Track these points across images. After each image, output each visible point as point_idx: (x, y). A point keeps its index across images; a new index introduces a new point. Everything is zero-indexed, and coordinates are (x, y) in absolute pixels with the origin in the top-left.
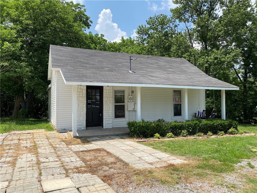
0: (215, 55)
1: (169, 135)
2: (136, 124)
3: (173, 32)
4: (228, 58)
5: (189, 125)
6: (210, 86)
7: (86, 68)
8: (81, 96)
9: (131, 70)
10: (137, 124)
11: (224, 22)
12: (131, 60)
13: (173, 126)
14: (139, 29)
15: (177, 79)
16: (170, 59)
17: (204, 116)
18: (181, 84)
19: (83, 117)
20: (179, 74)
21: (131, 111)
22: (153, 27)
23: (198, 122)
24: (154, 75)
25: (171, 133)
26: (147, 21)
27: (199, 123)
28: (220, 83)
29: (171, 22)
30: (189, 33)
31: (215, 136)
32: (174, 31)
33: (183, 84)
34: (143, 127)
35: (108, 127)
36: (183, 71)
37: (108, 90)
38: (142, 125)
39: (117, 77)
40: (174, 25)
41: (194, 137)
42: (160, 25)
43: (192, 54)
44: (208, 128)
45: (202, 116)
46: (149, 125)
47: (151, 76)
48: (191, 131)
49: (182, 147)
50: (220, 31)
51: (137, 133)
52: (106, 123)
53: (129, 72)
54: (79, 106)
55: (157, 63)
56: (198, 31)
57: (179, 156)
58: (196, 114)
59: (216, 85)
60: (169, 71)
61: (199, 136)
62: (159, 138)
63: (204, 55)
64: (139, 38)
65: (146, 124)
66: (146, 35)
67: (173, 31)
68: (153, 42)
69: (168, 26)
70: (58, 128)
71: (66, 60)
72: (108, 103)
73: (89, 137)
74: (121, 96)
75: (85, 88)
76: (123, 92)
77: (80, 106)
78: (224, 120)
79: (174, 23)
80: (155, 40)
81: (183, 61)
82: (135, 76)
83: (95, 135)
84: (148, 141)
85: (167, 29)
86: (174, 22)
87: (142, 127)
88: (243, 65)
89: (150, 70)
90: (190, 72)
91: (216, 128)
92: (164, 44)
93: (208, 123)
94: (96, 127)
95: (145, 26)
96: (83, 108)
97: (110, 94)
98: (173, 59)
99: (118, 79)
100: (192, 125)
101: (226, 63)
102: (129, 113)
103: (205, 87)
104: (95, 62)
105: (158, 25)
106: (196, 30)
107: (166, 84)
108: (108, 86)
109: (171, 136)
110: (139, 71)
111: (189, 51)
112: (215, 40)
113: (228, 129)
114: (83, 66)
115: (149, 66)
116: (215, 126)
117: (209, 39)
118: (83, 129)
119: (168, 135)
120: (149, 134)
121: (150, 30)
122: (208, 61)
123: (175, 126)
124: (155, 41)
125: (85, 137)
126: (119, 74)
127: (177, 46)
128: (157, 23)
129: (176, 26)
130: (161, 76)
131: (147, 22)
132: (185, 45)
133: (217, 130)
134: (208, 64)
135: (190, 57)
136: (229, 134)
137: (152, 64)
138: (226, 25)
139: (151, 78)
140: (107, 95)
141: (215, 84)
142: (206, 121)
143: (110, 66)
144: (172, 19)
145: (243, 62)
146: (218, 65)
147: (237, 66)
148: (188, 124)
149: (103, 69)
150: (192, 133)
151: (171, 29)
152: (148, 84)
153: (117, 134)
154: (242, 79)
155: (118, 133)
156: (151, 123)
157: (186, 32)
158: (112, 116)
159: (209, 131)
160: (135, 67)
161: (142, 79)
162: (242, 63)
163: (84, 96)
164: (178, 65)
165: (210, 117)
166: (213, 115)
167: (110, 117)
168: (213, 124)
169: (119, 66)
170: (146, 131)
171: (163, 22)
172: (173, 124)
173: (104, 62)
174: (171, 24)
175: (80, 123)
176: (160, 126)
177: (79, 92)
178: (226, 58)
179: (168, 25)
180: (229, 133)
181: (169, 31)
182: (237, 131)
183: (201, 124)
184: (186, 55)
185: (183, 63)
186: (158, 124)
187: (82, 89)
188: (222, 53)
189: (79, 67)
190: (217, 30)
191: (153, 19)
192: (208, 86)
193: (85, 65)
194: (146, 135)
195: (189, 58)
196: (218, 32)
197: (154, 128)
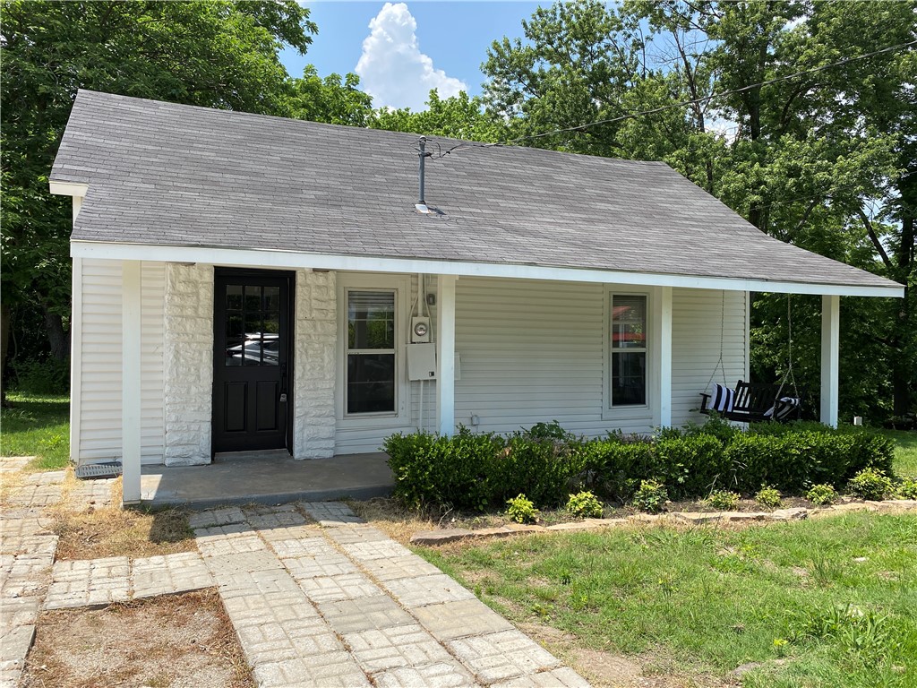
0: (790, 160)
1: (580, 501)
2: (422, 451)
3: (624, 71)
4: (842, 170)
5: (676, 455)
6: (774, 277)
7: (217, 188)
8: (189, 312)
9: (423, 202)
10: (427, 450)
11: (829, 24)
12: (424, 156)
13: (601, 460)
14: (495, 54)
15: (626, 245)
16: (603, 162)
17: (743, 409)
18: (643, 266)
19: (200, 407)
20: (637, 225)
21: (422, 383)
22: (549, 47)
23: (716, 440)
24: (529, 226)
25: (590, 495)
26: (525, 24)
27: (720, 445)
28: (819, 264)
29: (620, 28)
30: (690, 77)
31: (796, 510)
32: (629, 66)
33: (652, 267)
34: (454, 461)
35: (314, 454)
36: (658, 214)
37: (319, 287)
38: (453, 452)
39: (347, 230)
40: (630, 41)
41: (695, 516)
42: (577, 39)
43: (699, 152)
44: (759, 469)
45: (734, 408)
46: (484, 453)
47: (509, 230)
48: (681, 480)
49: (629, 585)
50: (813, 61)
51: (427, 492)
52: (305, 435)
53: (414, 212)
54: (178, 359)
55: (548, 178)
56: (726, 62)
57: (607, 650)
58: (705, 397)
59: (802, 273)
60: (595, 211)
61: (718, 506)
62: (528, 520)
63: (746, 158)
64: (495, 89)
65: (472, 451)
66: (520, 81)
67: (626, 66)
68: (549, 107)
69: (608, 47)
70: (84, 454)
71: (130, 152)
72: (317, 346)
73: (201, 507)
74: (381, 315)
75: (209, 277)
76: (390, 297)
77: (182, 361)
78: (832, 431)
79: (631, 31)
80: (554, 96)
81: (661, 174)
82: (436, 228)
83: (231, 497)
84: (470, 536)
85: (605, 57)
86: (633, 26)
87: (452, 463)
88: (898, 201)
89: (512, 204)
90: (686, 219)
91: (795, 467)
92: (589, 113)
93: (761, 445)
94: (261, 454)
95: (519, 43)
96: (197, 370)
97: (323, 306)
98: (619, 164)
99: (349, 237)
100: (687, 453)
101: (834, 188)
102: (414, 392)
103: (752, 282)
104: (269, 164)
105: (567, 42)
106: (717, 59)
107: (572, 263)
108: (315, 270)
109: (589, 509)
110: (462, 209)
111: (686, 143)
112: (791, 101)
113: (852, 472)
114: (204, 181)
115: (510, 189)
116: (791, 460)
117: (770, 96)
118: (199, 460)
119: (576, 505)
120: (485, 497)
121: (539, 60)
122: (760, 183)
123: (608, 458)
124: (554, 103)
125: (180, 507)
126: (366, 218)
127: (642, 122)
128: (563, 32)
129: (638, 45)
130: (558, 229)
131: (526, 28)
132: (673, 117)
133: (799, 475)
134: (762, 193)
135: (690, 165)
136: (856, 494)
137: (521, 179)
138: (837, 39)
139: (510, 238)
140: (311, 310)
141: (795, 270)
142: (750, 434)
143: (333, 182)
144: (622, 17)
145: (899, 191)
146: (799, 201)
147: (873, 207)
148: (671, 452)
149: (296, 195)
150: (689, 490)
151: (618, 56)
152: (489, 262)
153: (341, 492)
154: (890, 256)
155: (345, 488)
156: (499, 443)
157: (678, 71)
158: (335, 406)
159: (767, 478)
160: (448, 189)
161: (465, 241)
162: (896, 193)
163: (202, 315)
164: (636, 187)
165: (770, 411)
166: (780, 405)
167: (326, 411)
168: (784, 452)
169: (376, 183)
170: (472, 484)
171: (586, 28)
172: (602, 449)
173: (311, 166)
174: (620, 36)
175: (186, 435)
176: (540, 460)
177: (181, 295)
178: (835, 172)
179: (606, 41)
180: (857, 490)
181: (612, 63)
182: (892, 482)
183: (728, 448)
184: (674, 158)
185: (657, 181)
186: (530, 449)
187: (195, 284)
188: (818, 152)
189: (185, 185)
190: (802, 58)
191: (550, 15)
192: (768, 277)
193: (217, 175)
194: (471, 500)
195: (687, 168)
196: (805, 65)
197: (511, 466)
